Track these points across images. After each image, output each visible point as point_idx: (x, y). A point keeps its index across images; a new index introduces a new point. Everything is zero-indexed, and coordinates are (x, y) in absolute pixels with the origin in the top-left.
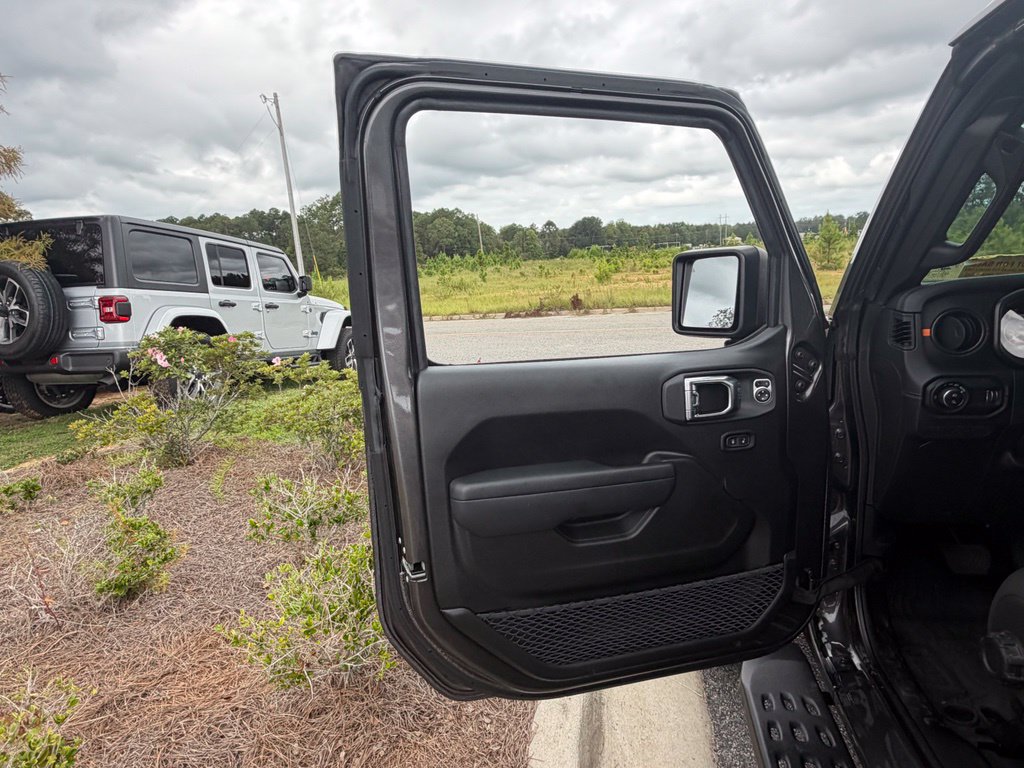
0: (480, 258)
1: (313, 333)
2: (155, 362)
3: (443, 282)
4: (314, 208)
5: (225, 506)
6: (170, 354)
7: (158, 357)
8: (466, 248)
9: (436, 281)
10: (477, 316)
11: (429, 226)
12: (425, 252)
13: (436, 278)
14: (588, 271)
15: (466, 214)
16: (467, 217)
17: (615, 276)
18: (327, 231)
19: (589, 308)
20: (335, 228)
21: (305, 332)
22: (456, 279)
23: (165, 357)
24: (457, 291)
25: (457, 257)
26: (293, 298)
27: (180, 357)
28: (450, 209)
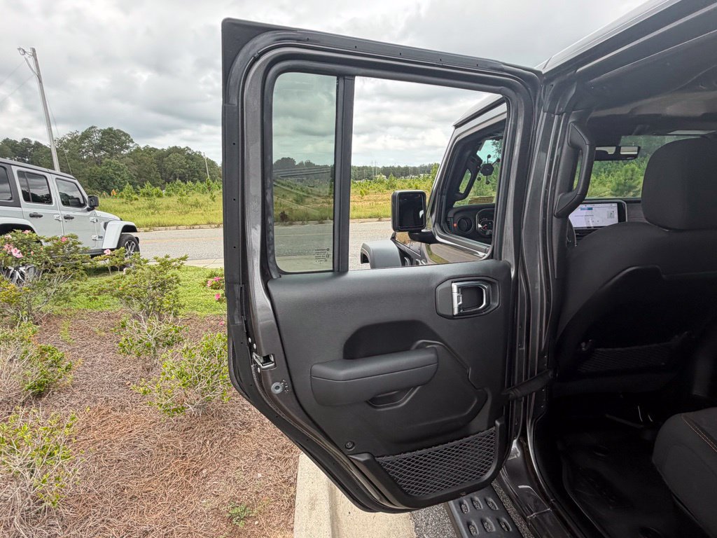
0: (208, 184)
1: (99, 237)
2: (11, 254)
3: (181, 201)
4: (65, 140)
5: (77, 347)
6: (23, 249)
7: (13, 251)
8: (195, 176)
9: (176, 200)
10: (213, 226)
11: (166, 159)
12: (162, 178)
13: (175, 198)
14: (288, 196)
15: (195, 151)
16: (196, 154)
17: (307, 200)
18: (78, 159)
19: (292, 220)
20: (85, 157)
21: (94, 237)
22: (192, 199)
23: (19, 251)
24: (194, 208)
25: (190, 183)
26: (84, 211)
27: (30, 251)
28: (182, 147)
